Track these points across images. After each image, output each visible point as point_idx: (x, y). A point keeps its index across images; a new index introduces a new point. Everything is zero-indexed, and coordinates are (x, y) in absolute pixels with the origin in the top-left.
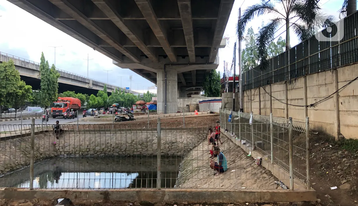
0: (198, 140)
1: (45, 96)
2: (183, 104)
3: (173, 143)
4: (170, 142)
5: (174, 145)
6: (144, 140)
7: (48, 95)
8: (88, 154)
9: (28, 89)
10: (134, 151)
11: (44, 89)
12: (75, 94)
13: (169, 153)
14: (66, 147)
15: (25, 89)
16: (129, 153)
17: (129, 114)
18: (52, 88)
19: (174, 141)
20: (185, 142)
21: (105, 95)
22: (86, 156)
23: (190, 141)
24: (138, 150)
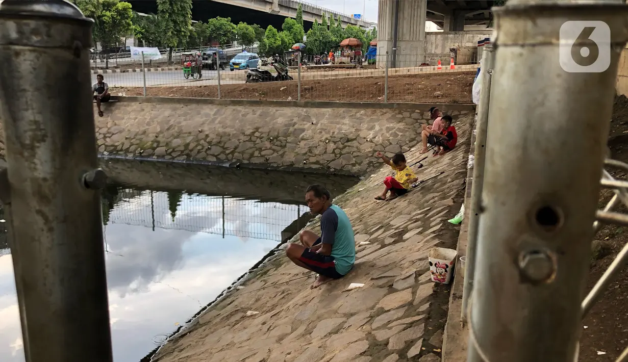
0: (413, 136)
1: (167, 25)
2: (443, 47)
3: (348, 140)
4: (341, 138)
5: (349, 146)
6: (282, 129)
7: (171, 25)
8: (153, 155)
9: (125, 9)
10: (252, 155)
11: (163, 11)
12: (232, 24)
13: (331, 165)
14: (113, 134)
15: (118, 11)
16: (241, 158)
18: (180, 9)
19: (351, 136)
20: (379, 139)
21: (299, 27)
22: (149, 159)
23: (391, 138)
24: (263, 153)
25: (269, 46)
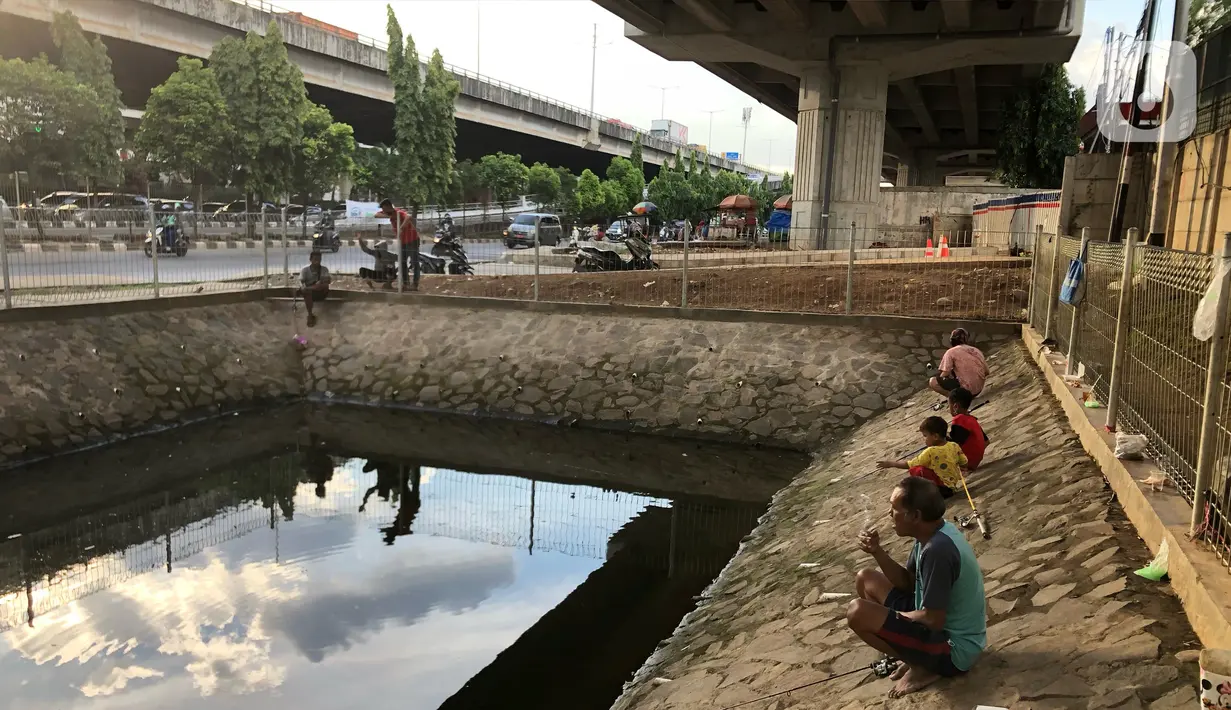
0: (905, 379)
1: (411, 165)
3: (781, 383)
4: (767, 378)
5: (782, 394)
6: (654, 358)
7: (419, 164)
8: (417, 399)
9: (342, 136)
10: (599, 405)
11: (405, 141)
12: (522, 165)
13: (752, 427)
14: (342, 360)
15: (329, 138)
16: (579, 410)
17: (631, 241)
18: (435, 137)
19: (785, 375)
20: (840, 382)
21: (636, 173)
22: (408, 407)
23: (863, 381)
24: (620, 402)
25: (584, 205)
